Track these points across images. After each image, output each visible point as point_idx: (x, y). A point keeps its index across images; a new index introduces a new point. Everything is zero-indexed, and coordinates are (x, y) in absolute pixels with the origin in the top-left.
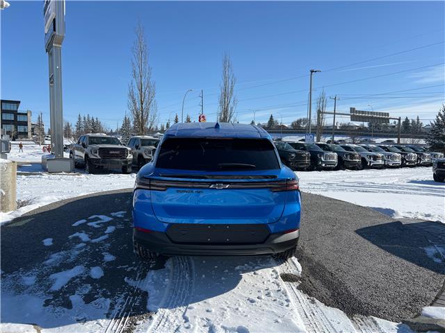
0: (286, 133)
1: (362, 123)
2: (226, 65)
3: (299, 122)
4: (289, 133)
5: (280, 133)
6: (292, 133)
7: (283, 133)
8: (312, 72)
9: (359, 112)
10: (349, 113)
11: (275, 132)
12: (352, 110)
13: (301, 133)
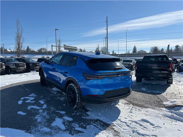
0: (36, 54)
1: (66, 50)
2: (18, 23)
3: (41, 49)
4: (37, 54)
5: (33, 54)
6: (38, 54)
7: (34, 54)
8: (56, 30)
9: (67, 46)
10: (63, 46)
11: (31, 54)
12: (64, 45)
13: (43, 54)
